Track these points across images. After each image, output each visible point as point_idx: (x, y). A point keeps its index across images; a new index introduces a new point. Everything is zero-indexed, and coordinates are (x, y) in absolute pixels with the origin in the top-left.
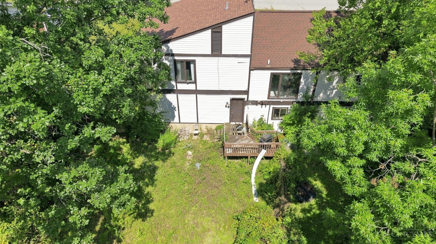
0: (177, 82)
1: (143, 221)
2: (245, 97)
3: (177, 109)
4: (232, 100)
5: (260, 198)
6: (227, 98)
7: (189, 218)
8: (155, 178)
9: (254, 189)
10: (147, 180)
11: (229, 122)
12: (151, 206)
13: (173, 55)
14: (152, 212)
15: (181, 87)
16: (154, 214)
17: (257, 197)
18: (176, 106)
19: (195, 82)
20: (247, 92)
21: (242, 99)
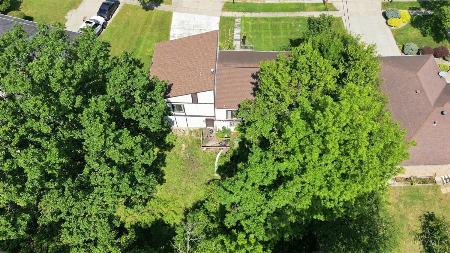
0: (174, 111)
1: (161, 185)
2: (214, 118)
3: (175, 121)
4: (207, 120)
5: (218, 174)
6: (205, 118)
7: (183, 183)
8: (166, 162)
9: (216, 169)
10: (161, 163)
11: (206, 127)
12: (165, 177)
13: (171, 102)
14: (165, 180)
15: (176, 113)
16: (166, 182)
17: (217, 173)
18: (175, 120)
19: (185, 112)
20: (215, 117)
21: (213, 119)
